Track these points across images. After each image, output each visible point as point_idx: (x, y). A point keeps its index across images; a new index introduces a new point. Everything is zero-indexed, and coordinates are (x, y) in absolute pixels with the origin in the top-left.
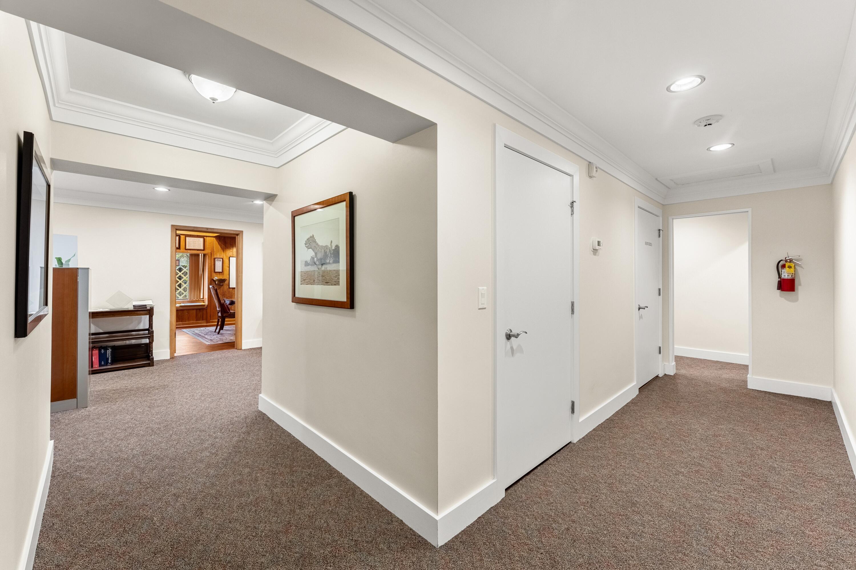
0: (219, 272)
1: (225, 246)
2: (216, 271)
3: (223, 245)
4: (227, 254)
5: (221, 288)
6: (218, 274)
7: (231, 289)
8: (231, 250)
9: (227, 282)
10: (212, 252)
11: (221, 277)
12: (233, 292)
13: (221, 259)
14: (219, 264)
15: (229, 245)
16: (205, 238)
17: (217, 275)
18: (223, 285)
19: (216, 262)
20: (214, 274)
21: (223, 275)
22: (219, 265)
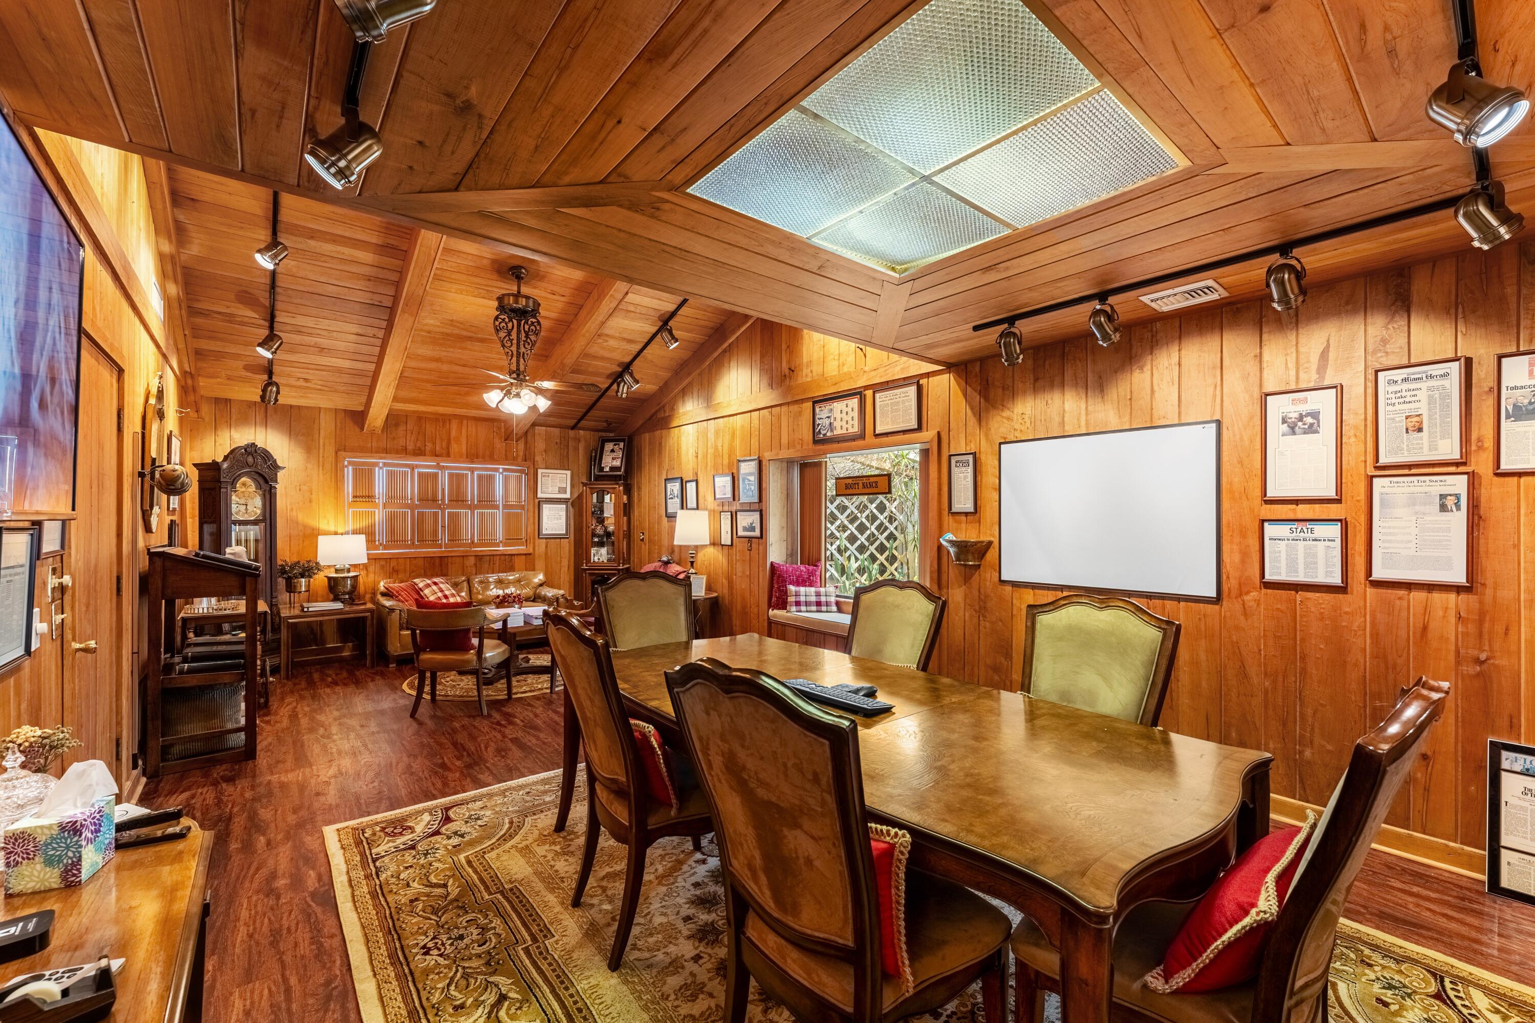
0: (966, 514)
1: (987, 399)
2: (957, 507)
3: (978, 397)
4: (993, 431)
5: (974, 578)
6: (963, 518)
7: (1009, 588)
8: (1006, 413)
9: (991, 555)
10: (943, 434)
11: (970, 535)
12: (1014, 601)
13: (970, 458)
14: (965, 477)
15: (1000, 391)
16: (923, 382)
17: (960, 522)
18: (979, 566)
19: (954, 470)
20: (948, 520)
21: (980, 522)
22: (964, 482)
